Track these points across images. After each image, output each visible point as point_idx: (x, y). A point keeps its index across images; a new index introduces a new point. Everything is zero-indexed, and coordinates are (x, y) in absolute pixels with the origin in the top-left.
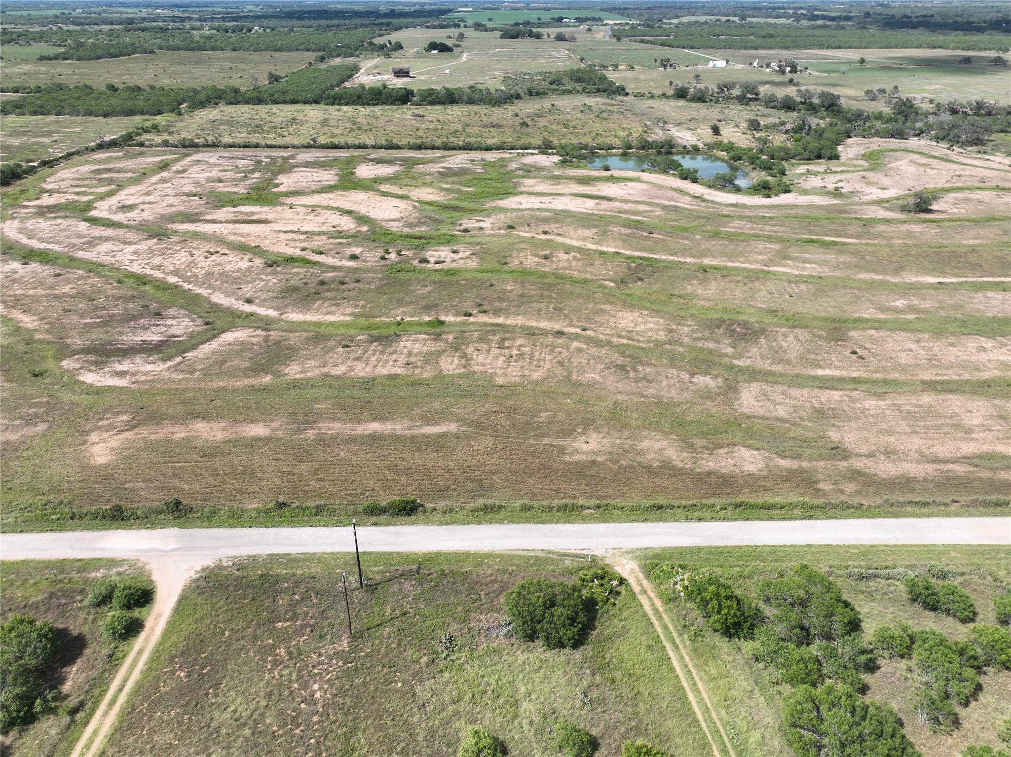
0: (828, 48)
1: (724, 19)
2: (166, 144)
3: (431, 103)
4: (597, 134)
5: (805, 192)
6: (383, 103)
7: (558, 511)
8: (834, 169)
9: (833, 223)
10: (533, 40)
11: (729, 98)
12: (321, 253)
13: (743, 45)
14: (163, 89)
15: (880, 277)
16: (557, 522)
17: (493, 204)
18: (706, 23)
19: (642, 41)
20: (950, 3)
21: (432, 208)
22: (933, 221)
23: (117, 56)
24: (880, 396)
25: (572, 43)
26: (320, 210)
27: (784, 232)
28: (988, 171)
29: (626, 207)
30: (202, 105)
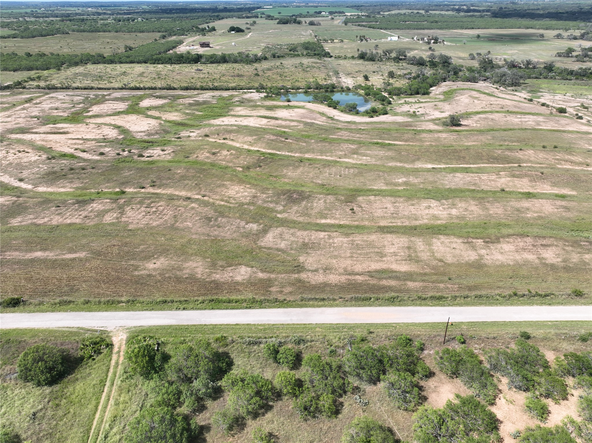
0: (466, 29)
1: (416, 11)
2: (38, 87)
3: (212, 63)
4: (296, 81)
5: (396, 114)
6: (184, 63)
7: (105, 304)
8: (421, 100)
9: (398, 133)
10: (296, 25)
11: (389, 59)
12: (84, 151)
13: (416, 27)
14: (58, 55)
15: (401, 165)
16: (99, 311)
17: (207, 122)
18: (405, 14)
19: (359, 25)
20: (554, 1)
21: (170, 124)
22: (457, 131)
23: (45, 36)
24: (347, 235)
25: (318, 27)
26: (103, 126)
27: (365, 138)
28: (510, 102)
29: (284, 123)
30: (76, 64)
